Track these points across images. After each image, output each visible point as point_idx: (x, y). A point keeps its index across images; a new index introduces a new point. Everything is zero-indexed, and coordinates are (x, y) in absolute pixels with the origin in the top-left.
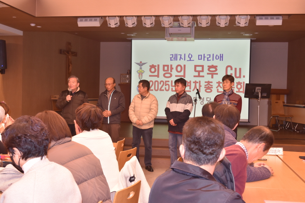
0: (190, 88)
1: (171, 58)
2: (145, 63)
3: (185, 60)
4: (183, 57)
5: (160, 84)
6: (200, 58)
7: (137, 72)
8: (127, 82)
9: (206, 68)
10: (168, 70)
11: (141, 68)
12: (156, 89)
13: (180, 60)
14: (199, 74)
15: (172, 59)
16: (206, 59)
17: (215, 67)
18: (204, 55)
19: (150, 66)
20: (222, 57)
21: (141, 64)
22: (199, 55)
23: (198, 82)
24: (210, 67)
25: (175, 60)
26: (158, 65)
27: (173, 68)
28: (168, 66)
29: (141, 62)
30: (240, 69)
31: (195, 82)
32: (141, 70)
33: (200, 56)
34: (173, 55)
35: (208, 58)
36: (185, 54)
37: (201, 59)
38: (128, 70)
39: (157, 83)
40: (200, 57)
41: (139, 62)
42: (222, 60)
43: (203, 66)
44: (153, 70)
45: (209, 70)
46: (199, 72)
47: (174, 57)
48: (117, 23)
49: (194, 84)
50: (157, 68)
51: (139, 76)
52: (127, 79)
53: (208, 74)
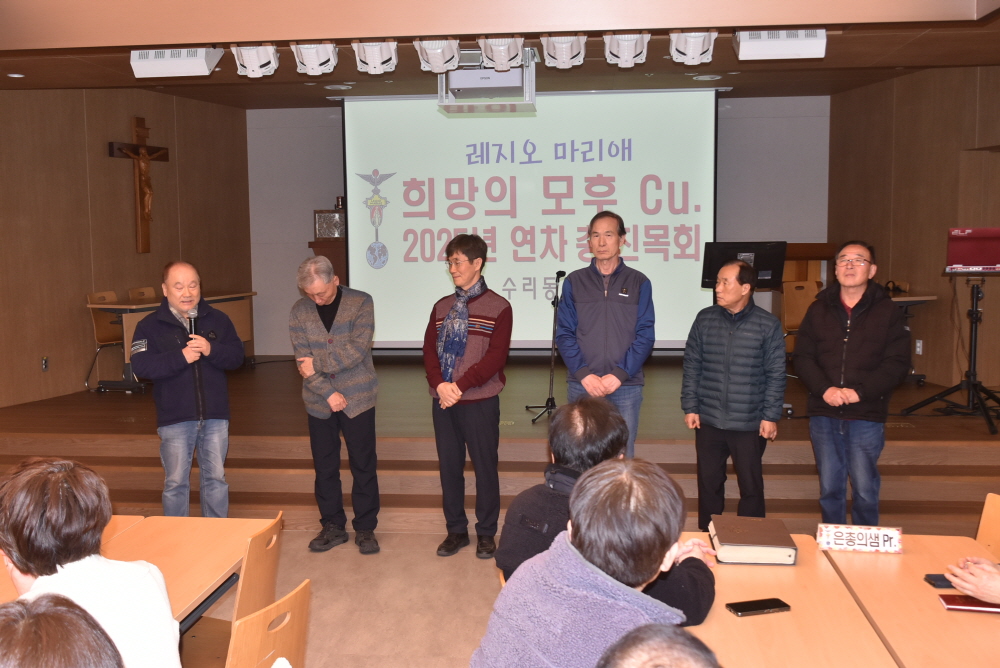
0: (533, 251)
1: (469, 156)
2: (390, 175)
3: (513, 161)
4: (506, 151)
5: (439, 239)
6: (560, 154)
7: (366, 202)
8: (337, 235)
9: (579, 187)
10: (461, 196)
11: (376, 192)
12: (428, 254)
13: (498, 161)
14: (559, 204)
15: (473, 159)
16: (578, 156)
17: (608, 181)
18: (573, 142)
19: (405, 183)
20: (629, 148)
21: (375, 179)
22: (556, 145)
23: (555, 231)
24: (591, 182)
25: (482, 162)
26: (431, 181)
27: (476, 190)
28: (460, 182)
29: (376, 172)
30: (685, 185)
31: (548, 231)
32: (376, 198)
33: (560, 149)
34: (475, 146)
35: (584, 153)
36: (512, 143)
37: (564, 157)
38: (338, 198)
39: (427, 236)
40: (561, 151)
41: (370, 173)
42: (630, 159)
43: (569, 180)
44: (414, 195)
45: (588, 190)
46: (558, 197)
47: (480, 153)
48: (269, 63)
49: (545, 235)
50: (426, 188)
51: (372, 216)
52: (335, 226)
53: (586, 203)
